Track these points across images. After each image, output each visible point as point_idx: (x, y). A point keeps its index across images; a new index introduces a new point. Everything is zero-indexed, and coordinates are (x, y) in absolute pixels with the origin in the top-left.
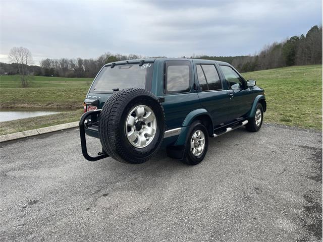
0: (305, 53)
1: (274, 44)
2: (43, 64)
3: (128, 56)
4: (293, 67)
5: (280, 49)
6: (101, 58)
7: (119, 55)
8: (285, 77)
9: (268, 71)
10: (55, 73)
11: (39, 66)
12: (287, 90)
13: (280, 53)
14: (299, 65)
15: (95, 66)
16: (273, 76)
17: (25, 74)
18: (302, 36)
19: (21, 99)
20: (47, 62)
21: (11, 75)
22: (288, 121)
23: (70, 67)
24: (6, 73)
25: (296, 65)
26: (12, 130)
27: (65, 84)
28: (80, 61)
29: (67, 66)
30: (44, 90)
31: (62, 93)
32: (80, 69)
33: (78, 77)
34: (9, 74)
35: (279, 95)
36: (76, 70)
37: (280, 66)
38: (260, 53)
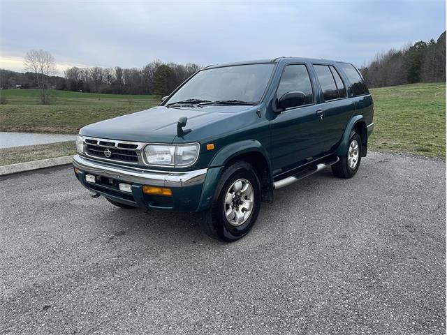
0: (435, 66)
1: (391, 52)
2: (68, 74)
3: (185, 65)
4: (418, 84)
5: (400, 60)
6: (148, 67)
7: (172, 64)
8: (408, 97)
9: (382, 89)
10: (85, 87)
11: (64, 77)
12: (415, 114)
13: (400, 65)
14: (426, 82)
15: (140, 78)
16: (390, 96)
17: (45, 88)
18: (432, 41)
19: (43, 119)
20: (73, 73)
21: (25, 88)
22: (427, 151)
23: (104, 79)
24: (18, 86)
25: (422, 82)
26: (58, 153)
27: (100, 101)
28: (119, 71)
29: (102, 77)
30: (74, 109)
31: (98, 113)
32: (119, 81)
33: (116, 93)
34: (21, 87)
35: (404, 119)
36: (113, 84)
37: (399, 83)
38: (370, 64)
